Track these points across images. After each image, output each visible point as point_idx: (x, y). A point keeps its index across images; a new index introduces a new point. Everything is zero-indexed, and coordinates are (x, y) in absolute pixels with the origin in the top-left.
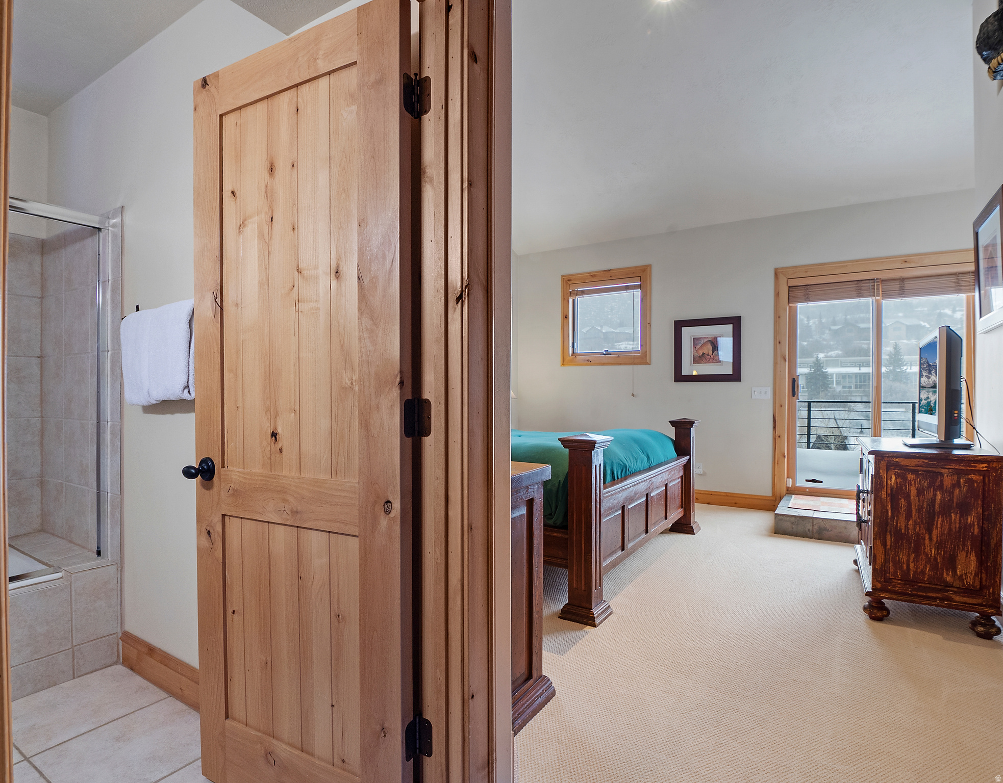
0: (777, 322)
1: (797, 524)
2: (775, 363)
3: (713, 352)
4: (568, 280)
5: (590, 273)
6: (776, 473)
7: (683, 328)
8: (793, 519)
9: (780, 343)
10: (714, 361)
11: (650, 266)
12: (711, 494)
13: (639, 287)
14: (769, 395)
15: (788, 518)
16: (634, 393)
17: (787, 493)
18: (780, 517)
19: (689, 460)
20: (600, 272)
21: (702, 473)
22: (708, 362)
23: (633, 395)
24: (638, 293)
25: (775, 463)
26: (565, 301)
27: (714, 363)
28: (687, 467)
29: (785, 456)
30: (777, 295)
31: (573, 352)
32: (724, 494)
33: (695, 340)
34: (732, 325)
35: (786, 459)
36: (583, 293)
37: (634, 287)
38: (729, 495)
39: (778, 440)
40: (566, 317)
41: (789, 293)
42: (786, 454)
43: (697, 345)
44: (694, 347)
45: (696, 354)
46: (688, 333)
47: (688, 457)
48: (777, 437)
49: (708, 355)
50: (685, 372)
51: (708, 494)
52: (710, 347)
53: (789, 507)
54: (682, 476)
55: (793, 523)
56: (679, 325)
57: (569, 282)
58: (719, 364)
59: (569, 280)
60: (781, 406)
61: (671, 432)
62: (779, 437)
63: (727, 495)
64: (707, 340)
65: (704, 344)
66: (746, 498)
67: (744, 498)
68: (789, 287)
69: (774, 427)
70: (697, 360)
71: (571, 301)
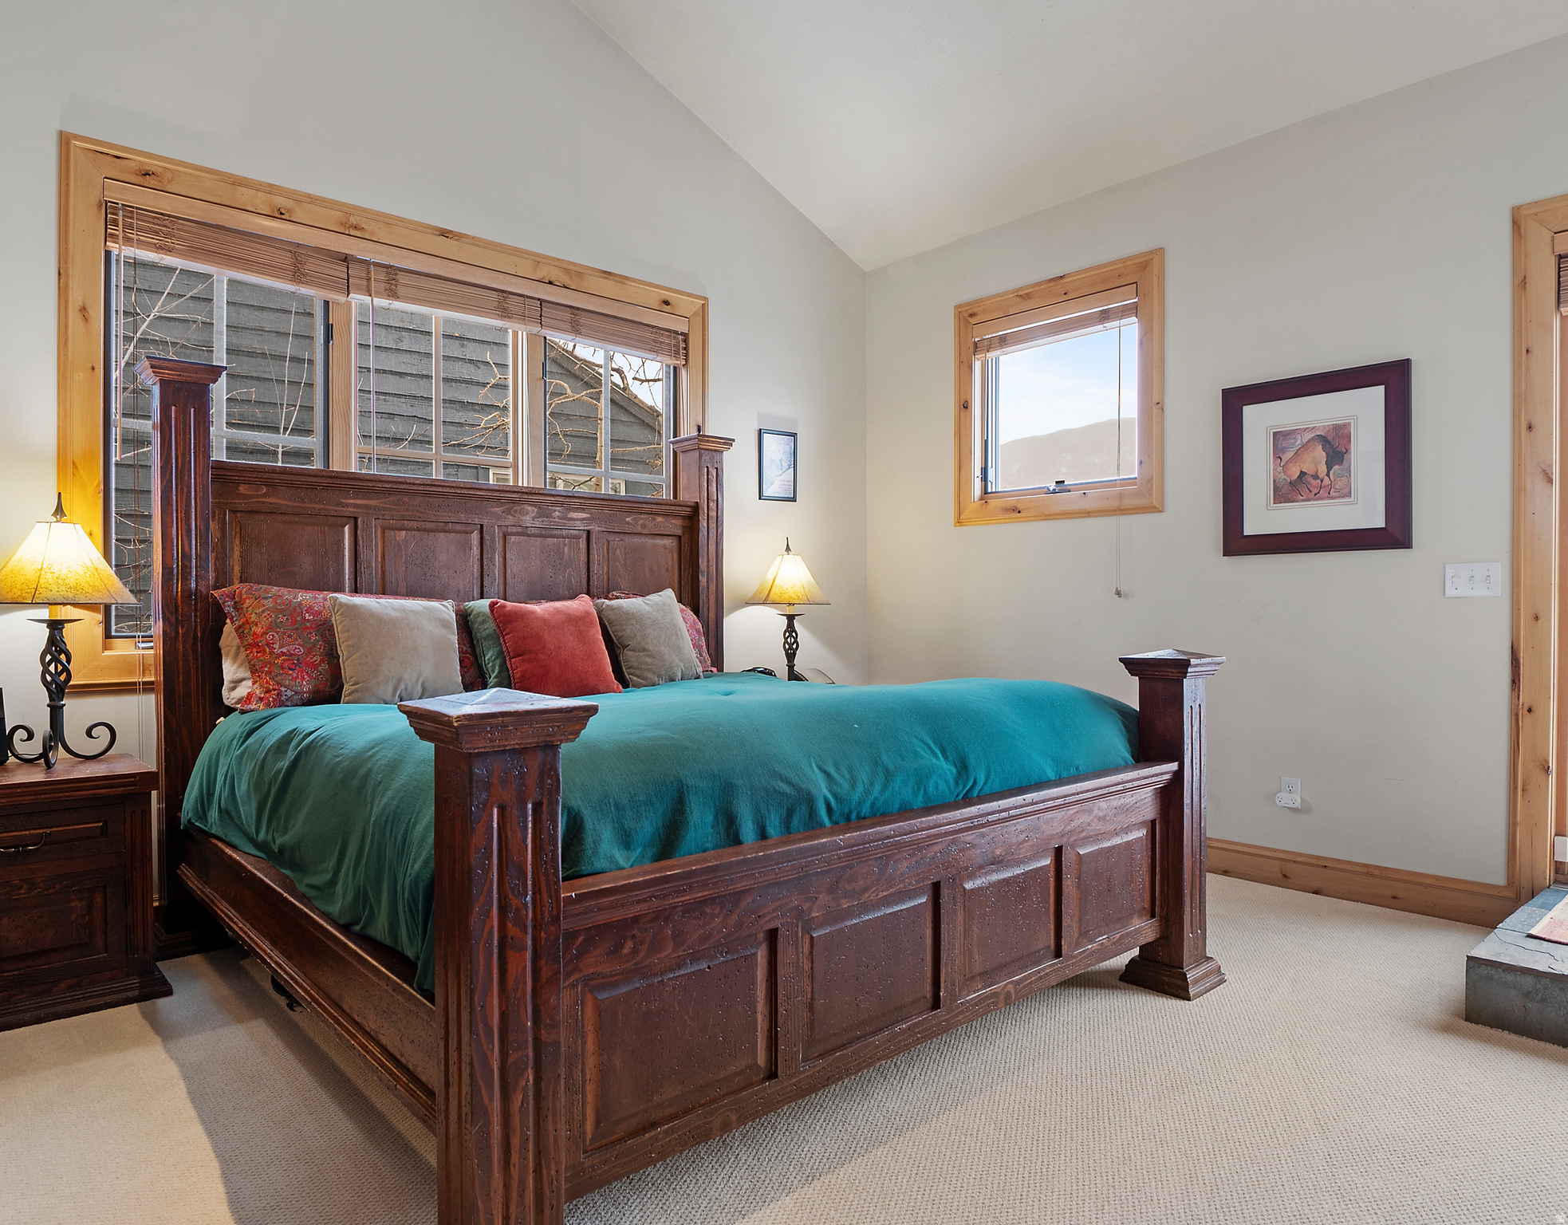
0: (1520, 365)
1: (1544, 1000)
2: (1518, 491)
3: (1329, 468)
4: (968, 316)
5: (1019, 289)
6: (1519, 819)
7: (1244, 407)
8: (1528, 981)
9: (1530, 428)
10: (1332, 493)
11: (1160, 252)
12: (1323, 865)
13: (1134, 310)
14: (1499, 586)
15: (1510, 978)
16: (1122, 589)
17: (1556, 881)
18: (1484, 971)
19: (1178, 775)
20: (1040, 284)
21: (1298, 804)
22: (1317, 497)
23: (1118, 593)
24: (1131, 328)
25: (1516, 788)
26: (964, 368)
27: (1333, 498)
28: (1171, 796)
29: (1547, 770)
30: (1521, 284)
31: (985, 492)
32: (1359, 869)
33: (1280, 438)
34: (1382, 387)
35: (1552, 779)
36: (1003, 341)
37: (1123, 312)
38: (1376, 872)
39: (1526, 722)
40: (965, 406)
41: (1559, 277)
42: (1553, 764)
43: (1284, 451)
44: (1277, 456)
45: (1283, 476)
46: (1258, 419)
47: (1174, 766)
48: (1522, 712)
49: (1316, 477)
50: (1252, 526)
51: (1315, 866)
52: (1319, 454)
53: (1530, 936)
54: (1153, 822)
55: (1527, 995)
56: (1235, 400)
57: (970, 319)
58: (1347, 500)
59: (971, 315)
60: (1537, 618)
61: (1129, 693)
62: (1530, 710)
63: (1370, 872)
64: (1308, 436)
65: (1305, 447)
66: (1426, 886)
67: (1420, 884)
68: (1560, 257)
69: (1515, 682)
70: (1286, 492)
71: (977, 365)
